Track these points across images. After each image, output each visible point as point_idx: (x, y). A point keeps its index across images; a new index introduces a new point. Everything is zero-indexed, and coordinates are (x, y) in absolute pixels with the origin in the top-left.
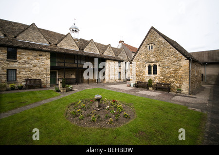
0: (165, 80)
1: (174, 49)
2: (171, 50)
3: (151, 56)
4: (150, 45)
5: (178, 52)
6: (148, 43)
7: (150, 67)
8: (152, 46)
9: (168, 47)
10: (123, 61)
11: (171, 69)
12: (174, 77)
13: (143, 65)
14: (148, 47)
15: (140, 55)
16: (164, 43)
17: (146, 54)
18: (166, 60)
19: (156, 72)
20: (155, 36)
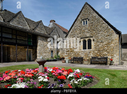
0: (98, 53)
1: (107, 24)
2: (104, 25)
3: (86, 31)
5: (109, 27)
6: (83, 19)
7: (85, 42)
8: (86, 21)
9: (101, 23)
11: (104, 43)
12: (107, 50)
14: (83, 22)
15: (75, 30)
16: (97, 18)
17: (81, 29)
18: (99, 35)
19: (91, 47)
20: (90, 12)
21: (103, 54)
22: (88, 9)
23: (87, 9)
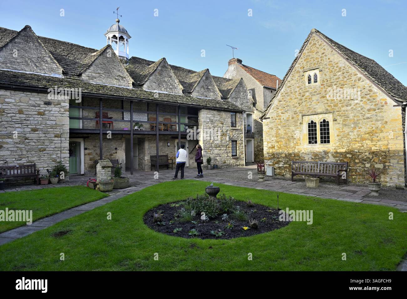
0: (349, 156)
2: (361, 83)
3: (314, 98)
4: (312, 73)
6: (306, 68)
7: (312, 126)
8: (315, 75)
9: (354, 78)
10: (241, 112)
11: (363, 130)
13: (296, 122)
14: (306, 78)
15: (288, 96)
16: (342, 68)
17: (302, 94)
18: (349, 108)
19: (328, 137)
20: (323, 51)
21: (360, 156)
22: (317, 46)
23: (315, 44)
